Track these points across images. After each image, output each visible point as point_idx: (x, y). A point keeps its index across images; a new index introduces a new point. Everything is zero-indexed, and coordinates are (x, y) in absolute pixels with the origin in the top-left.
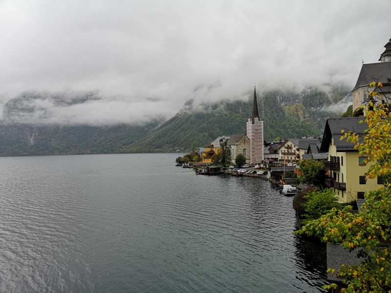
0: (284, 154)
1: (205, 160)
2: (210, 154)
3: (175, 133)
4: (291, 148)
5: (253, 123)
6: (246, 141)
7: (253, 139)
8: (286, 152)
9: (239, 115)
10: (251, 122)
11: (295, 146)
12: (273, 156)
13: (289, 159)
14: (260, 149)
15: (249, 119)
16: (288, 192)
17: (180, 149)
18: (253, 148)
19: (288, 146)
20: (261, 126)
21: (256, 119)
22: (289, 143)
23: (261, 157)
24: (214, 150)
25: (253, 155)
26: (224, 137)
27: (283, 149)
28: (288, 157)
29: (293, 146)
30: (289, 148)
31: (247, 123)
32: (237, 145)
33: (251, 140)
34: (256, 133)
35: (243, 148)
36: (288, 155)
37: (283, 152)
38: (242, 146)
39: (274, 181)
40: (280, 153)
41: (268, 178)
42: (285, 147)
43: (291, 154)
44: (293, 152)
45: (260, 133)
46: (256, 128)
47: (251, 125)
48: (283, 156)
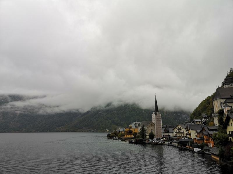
0: (176, 132)
1: (127, 135)
2: (130, 132)
3: (91, 120)
4: (181, 129)
5: (156, 115)
6: (152, 124)
7: (156, 124)
8: (178, 131)
9: (129, 110)
10: (155, 114)
11: (183, 128)
12: (167, 134)
13: (180, 135)
14: (161, 130)
15: (153, 113)
16: (198, 151)
17: (94, 130)
18: (157, 129)
19: (179, 128)
20: (160, 117)
21: (157, 113)
22: (179, 127)
23: (161, 135)
24: (132, 130)
25: (157, 133)
26: (136, 122)
27: (176, 130)
28: (179, 135)
29: (182, 128)
30: (179, 129)
31: (152, 115)
32: (148, 127)
33: (155, 125)
34: (158, 121)
35: (151, 129)
36: (180, 133)
37: (176, 131)
38: (151, 128)
39: (182, 147)
40: (174, 132)
41: (176, 145)
42: (177, 129)
43: (181, 133)
44: (182, 131)
45: (160, 121)
46: (158, 118)
47: (155, 116)
48: (176, 134)
